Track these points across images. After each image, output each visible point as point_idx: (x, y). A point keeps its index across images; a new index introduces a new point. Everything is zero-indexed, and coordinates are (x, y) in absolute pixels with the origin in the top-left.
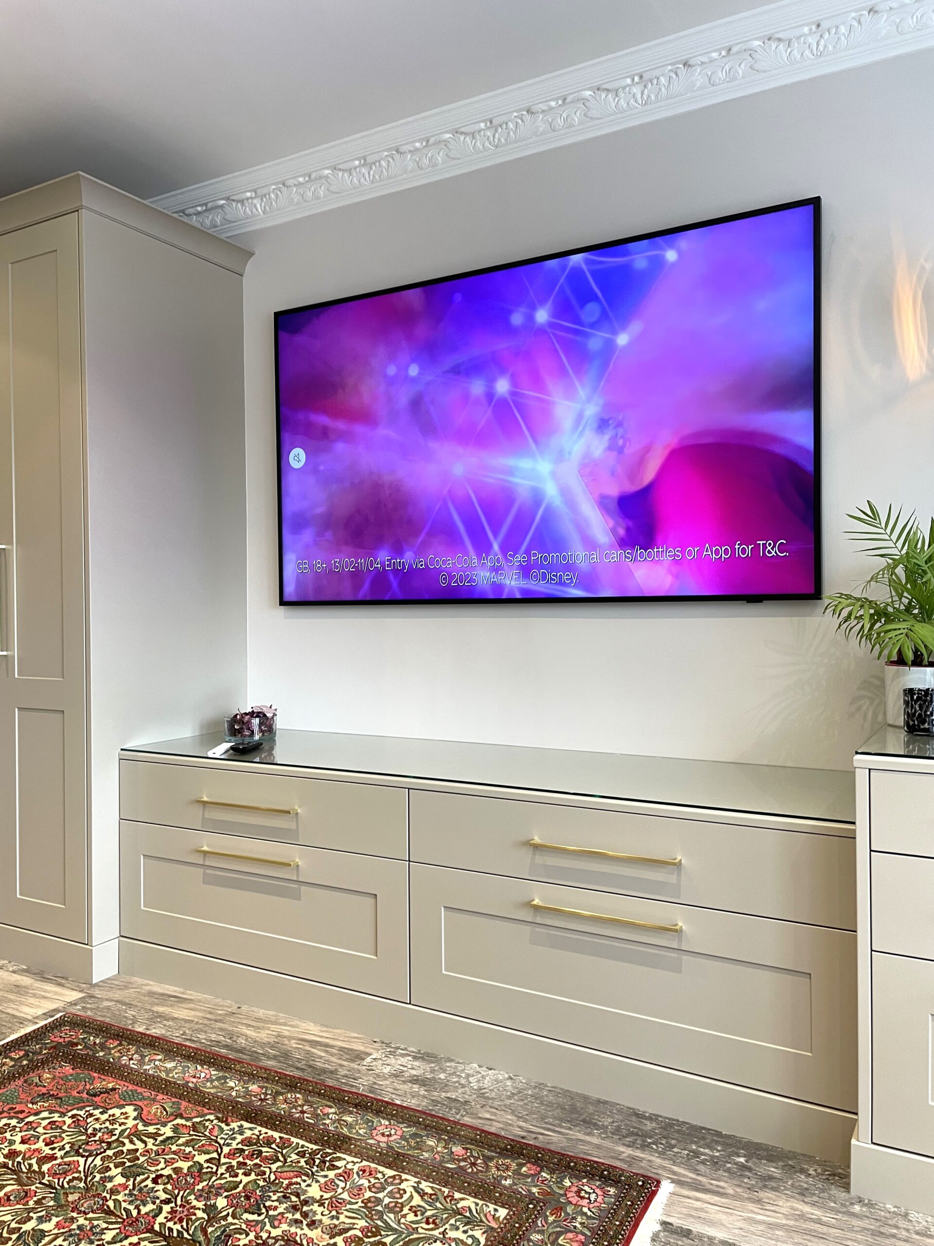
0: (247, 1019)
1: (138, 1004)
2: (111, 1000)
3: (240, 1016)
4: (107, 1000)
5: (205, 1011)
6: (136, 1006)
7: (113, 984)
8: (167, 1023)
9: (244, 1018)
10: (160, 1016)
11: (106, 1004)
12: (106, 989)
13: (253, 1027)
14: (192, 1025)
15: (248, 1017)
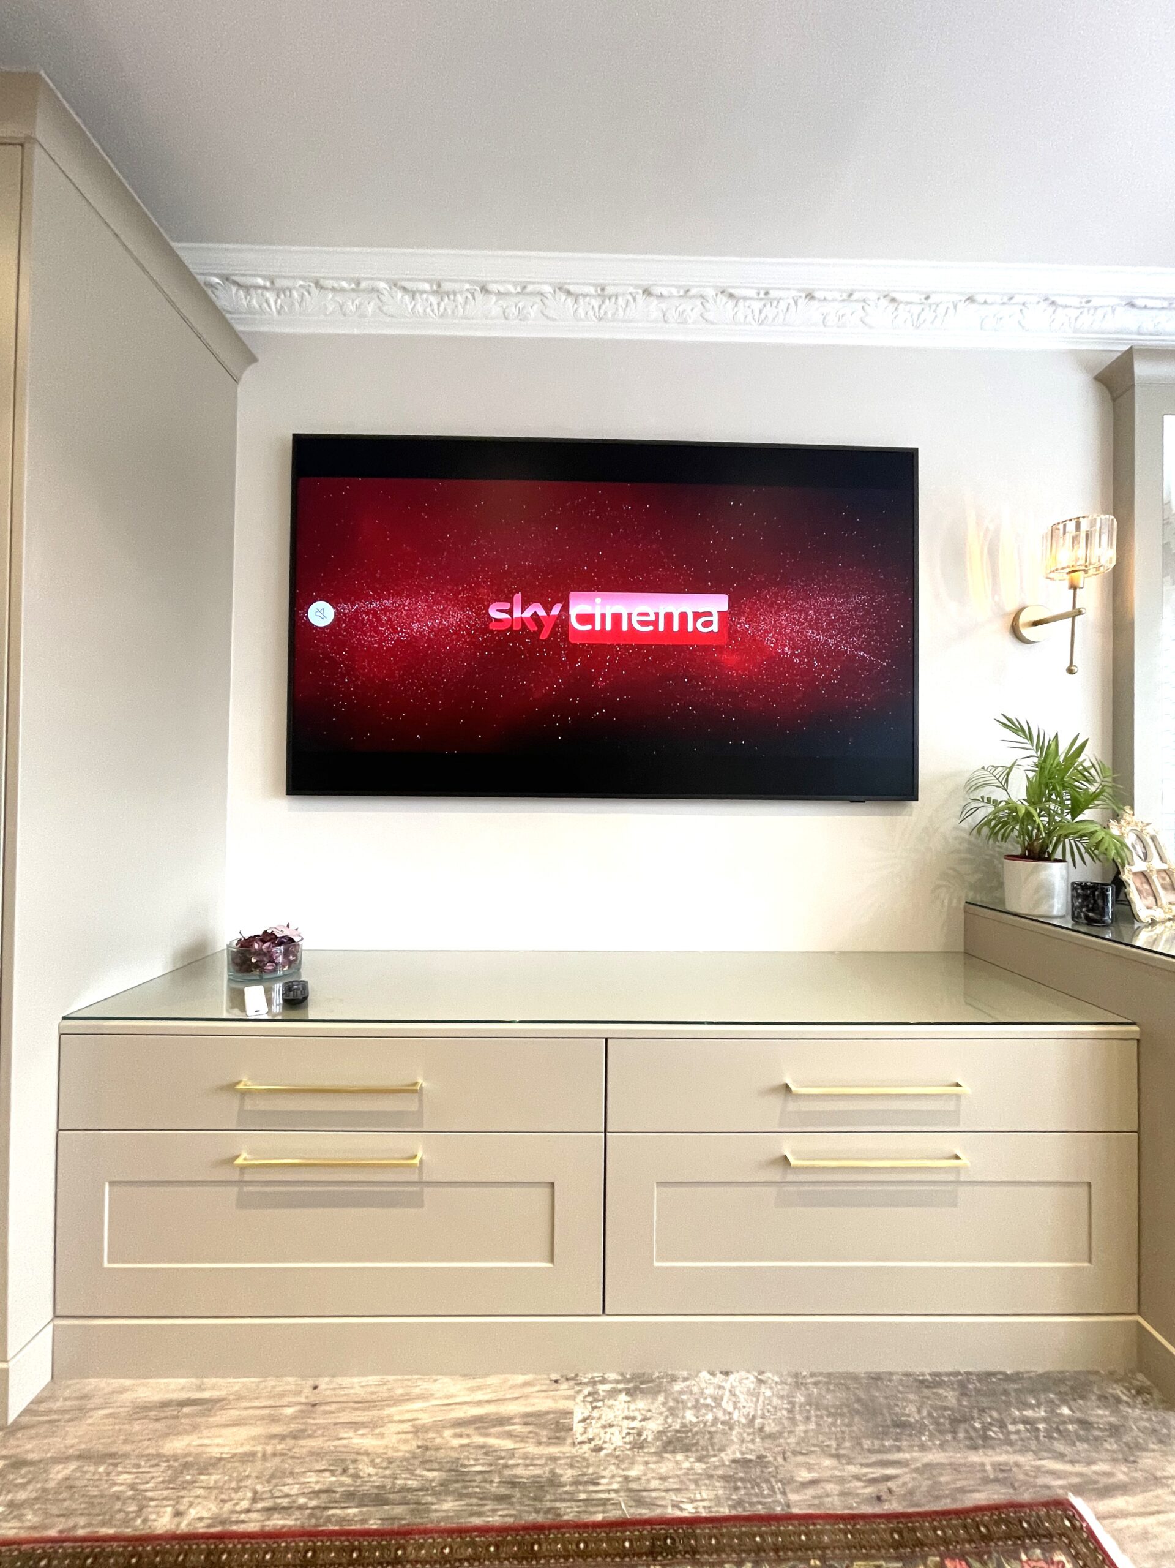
0: (343, 1410)
1: (128, 1448)
2: (65, 1459)
3: (327, 1408)
4: (56, 1460)
5: (262, 1418)
6: (126, 1456)
7: (50, 1411)
8: (212, 1479)
9: (339, 1411)
10: (186, 1466)
11: (59, 1473)
12: (42, 1430)
13: (363, 1425)
14: (259, 1465)
15: (344, 1405)
